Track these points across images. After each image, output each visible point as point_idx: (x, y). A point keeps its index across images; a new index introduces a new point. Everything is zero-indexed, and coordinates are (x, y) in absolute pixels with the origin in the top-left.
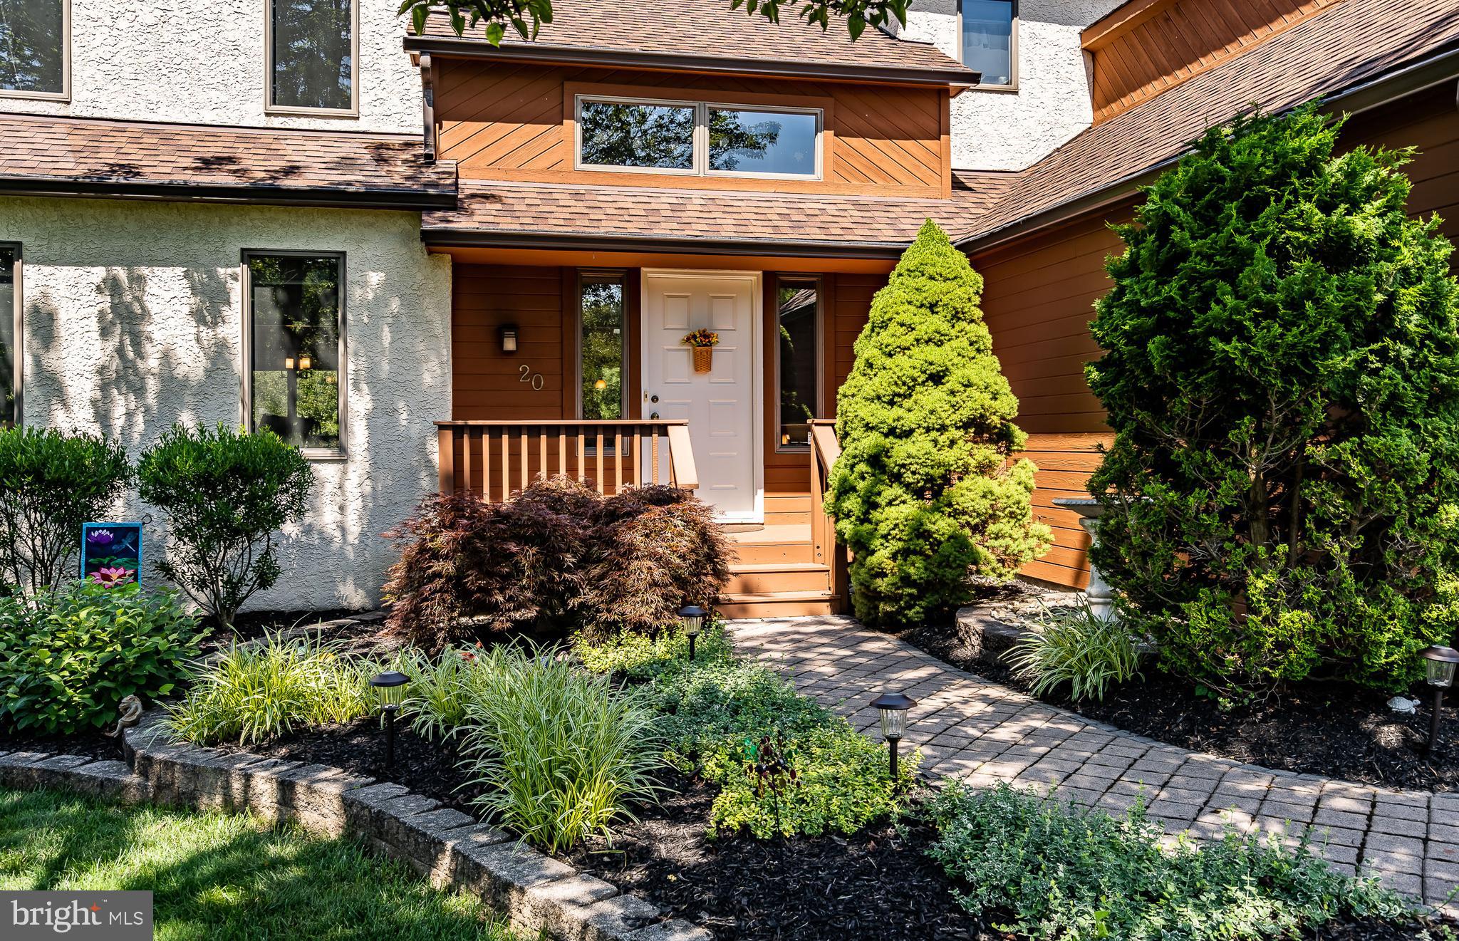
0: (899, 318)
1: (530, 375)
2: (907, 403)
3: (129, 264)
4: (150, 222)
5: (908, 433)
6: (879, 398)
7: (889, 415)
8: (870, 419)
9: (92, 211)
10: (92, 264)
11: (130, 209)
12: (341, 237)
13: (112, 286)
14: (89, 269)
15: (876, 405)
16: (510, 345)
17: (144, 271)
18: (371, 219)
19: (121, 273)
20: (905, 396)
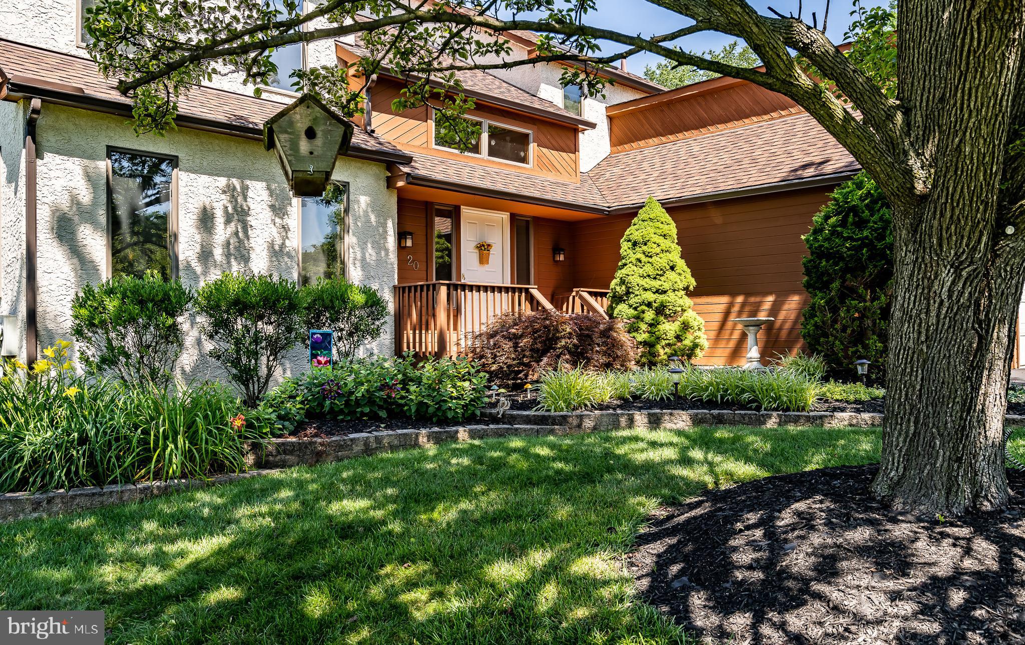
0: (653, 240)
1: (413, 261)
2: (662, 278)
3: (241, 178)
4: (249, 152)
5: (665, 292)
6: (649, 276)
7: (656, 284)
8: (646, 286)
9: (217, 142)
10: (218, 175)
11: (239, 143)
12: (346, 174)
13: (229, 190)
14: (216, 178)
15: (647, 280)
16: (409, 243)
17: (248, 182)
18: (360, 165)
19: (236, 182)
20: (661, 275)
